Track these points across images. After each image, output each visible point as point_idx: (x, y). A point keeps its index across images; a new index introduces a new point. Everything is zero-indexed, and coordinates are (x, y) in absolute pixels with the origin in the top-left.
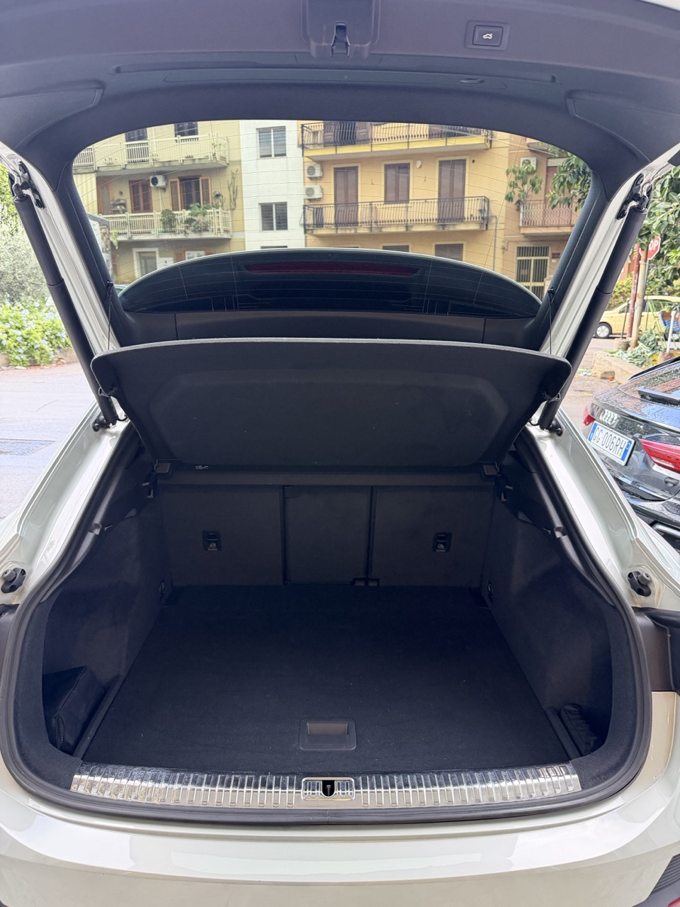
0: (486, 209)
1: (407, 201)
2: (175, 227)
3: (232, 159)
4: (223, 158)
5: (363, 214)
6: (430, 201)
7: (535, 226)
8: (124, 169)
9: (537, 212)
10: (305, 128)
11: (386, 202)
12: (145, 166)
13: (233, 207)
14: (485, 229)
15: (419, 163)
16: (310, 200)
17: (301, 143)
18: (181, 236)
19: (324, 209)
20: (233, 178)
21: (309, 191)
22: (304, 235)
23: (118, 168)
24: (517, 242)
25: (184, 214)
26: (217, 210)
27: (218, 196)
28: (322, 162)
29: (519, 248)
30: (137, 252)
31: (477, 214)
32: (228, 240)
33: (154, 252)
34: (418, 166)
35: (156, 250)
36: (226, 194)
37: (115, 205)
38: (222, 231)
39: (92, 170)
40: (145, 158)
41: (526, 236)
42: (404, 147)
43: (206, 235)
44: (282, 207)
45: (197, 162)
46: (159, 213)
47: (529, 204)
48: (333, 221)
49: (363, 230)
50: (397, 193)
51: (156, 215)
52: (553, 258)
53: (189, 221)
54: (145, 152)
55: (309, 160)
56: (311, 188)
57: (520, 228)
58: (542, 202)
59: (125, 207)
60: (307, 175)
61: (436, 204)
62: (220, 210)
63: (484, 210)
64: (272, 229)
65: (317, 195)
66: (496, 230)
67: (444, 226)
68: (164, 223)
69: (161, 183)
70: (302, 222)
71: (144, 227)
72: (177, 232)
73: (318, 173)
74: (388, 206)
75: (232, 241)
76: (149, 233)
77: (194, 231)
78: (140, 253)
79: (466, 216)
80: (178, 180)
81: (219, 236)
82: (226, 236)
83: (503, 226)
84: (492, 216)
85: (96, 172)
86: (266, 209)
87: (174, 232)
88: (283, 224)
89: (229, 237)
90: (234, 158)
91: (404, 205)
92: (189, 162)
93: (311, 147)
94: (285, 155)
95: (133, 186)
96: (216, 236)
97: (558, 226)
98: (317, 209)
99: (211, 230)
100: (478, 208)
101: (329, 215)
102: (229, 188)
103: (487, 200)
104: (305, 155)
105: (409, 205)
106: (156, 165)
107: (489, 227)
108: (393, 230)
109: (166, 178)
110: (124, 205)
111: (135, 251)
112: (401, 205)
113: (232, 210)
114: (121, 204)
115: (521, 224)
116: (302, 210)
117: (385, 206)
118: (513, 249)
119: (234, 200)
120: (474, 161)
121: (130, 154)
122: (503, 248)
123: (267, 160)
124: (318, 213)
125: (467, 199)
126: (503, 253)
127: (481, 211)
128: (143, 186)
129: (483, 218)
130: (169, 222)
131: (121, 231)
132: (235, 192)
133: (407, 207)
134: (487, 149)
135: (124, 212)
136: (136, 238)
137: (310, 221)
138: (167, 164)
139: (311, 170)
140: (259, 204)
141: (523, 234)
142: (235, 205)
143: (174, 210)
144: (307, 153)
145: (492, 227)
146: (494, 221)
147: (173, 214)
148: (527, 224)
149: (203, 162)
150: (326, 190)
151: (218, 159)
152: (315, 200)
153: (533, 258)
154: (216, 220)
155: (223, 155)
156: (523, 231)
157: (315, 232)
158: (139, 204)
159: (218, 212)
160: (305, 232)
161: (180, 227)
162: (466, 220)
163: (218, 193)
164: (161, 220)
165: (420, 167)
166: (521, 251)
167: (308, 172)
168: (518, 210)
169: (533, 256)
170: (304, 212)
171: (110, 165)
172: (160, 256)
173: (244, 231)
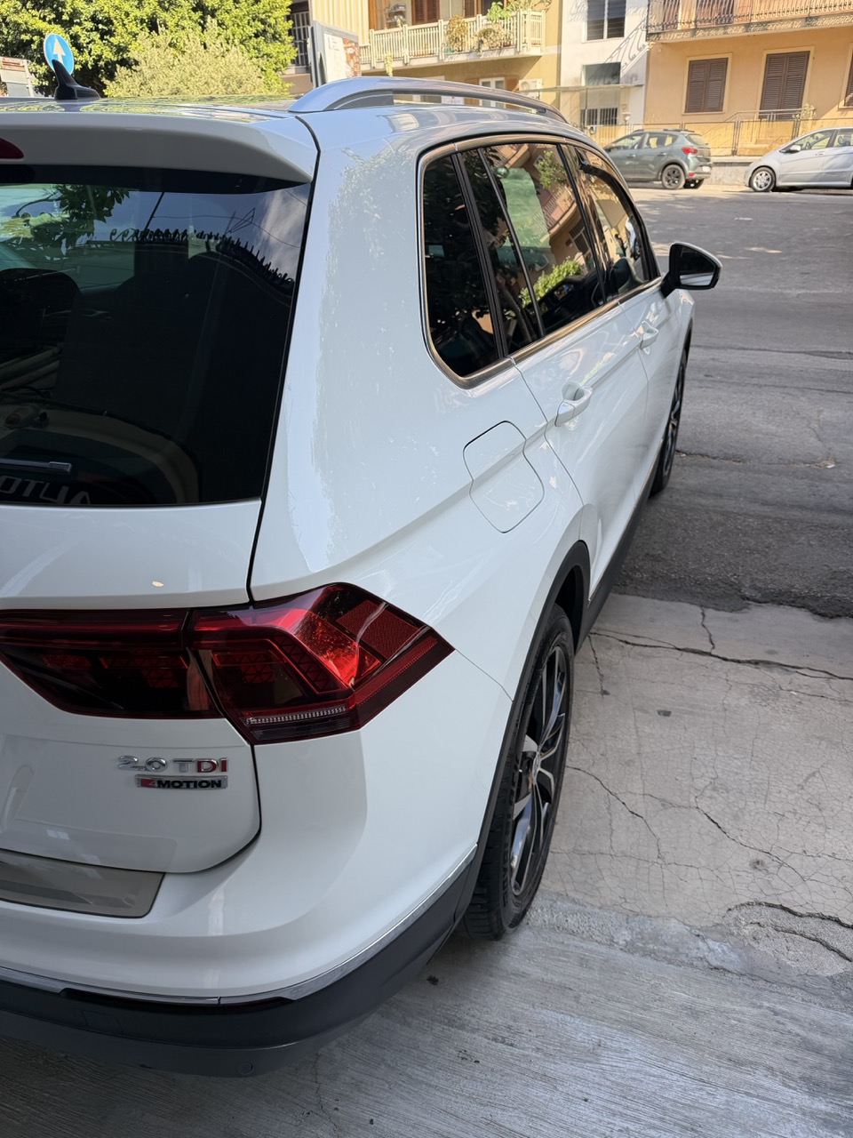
2: (465, 43)
18: (471, 58)
22: (645, 43)
25: (481, 21)
26: (525, 12)
32: (539, 57)
37: (391, 15)
38: (531, 46)
43: (508, 53)
49: (736, 30)
51: (443, 26)
53: (485, 33)
59: (404, 16)
62: (528, 12)
64: (602, 37)
68: (450, 38)
70: (644, 23)
71: (426, 46)
72: (469, 50)
75: (541, 59)
76: (432, 54)
77: (491, 49)
81: (525, 53)
82: (534, 52)
87: (464, 51)
88: (617, 29)
89: (540, 54)
96: (521, 54)
99: (514, 46)
110: (403, 13)
113: (546, 9)
114: (398, 13)
131: (397, 54)
135: (403, 24)
136: (415, 63)
137: (656, 20)
147: (465, 22)
154: (521, 29)
157: (662, 37)
159: (525, 15)
160: (648, 38)
161: (471, 42)
164: (447, 33)
170: (649, 6)
173: (561, 43)
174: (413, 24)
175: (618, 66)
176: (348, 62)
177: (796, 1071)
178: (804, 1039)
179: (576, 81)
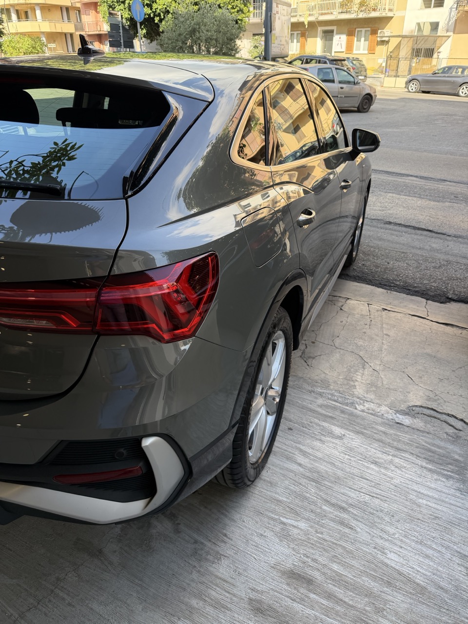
2: (351, 8)
18: (354, 16)
32: (392, 17)
33: (332, 31)
35: (334, 28)
38: (387, 10)
43: (374, 14)
64: (430, 7)
68: (343, 5)
71: (328, 9)
72: (352, 12)
75: (394, 18)
76: (331, 13)
77: (365, 11)
78: (325, 32)
81: (384, 15)
82: (390, 14)
87: (349, 12)
88: (439, 3)
89: (393, 16)
96: (381, 15)
99: (378, 10)
111: (320, 29)
131: (311, 13)
136: (321, 18)
154: (383, 1)
160: (458, 9)
161: (355, 8)
172: (337, 34)
173: (405, 9)
175: (438, 24)
177: (423, 456)
178: (429, 448)
179: (412, 31)
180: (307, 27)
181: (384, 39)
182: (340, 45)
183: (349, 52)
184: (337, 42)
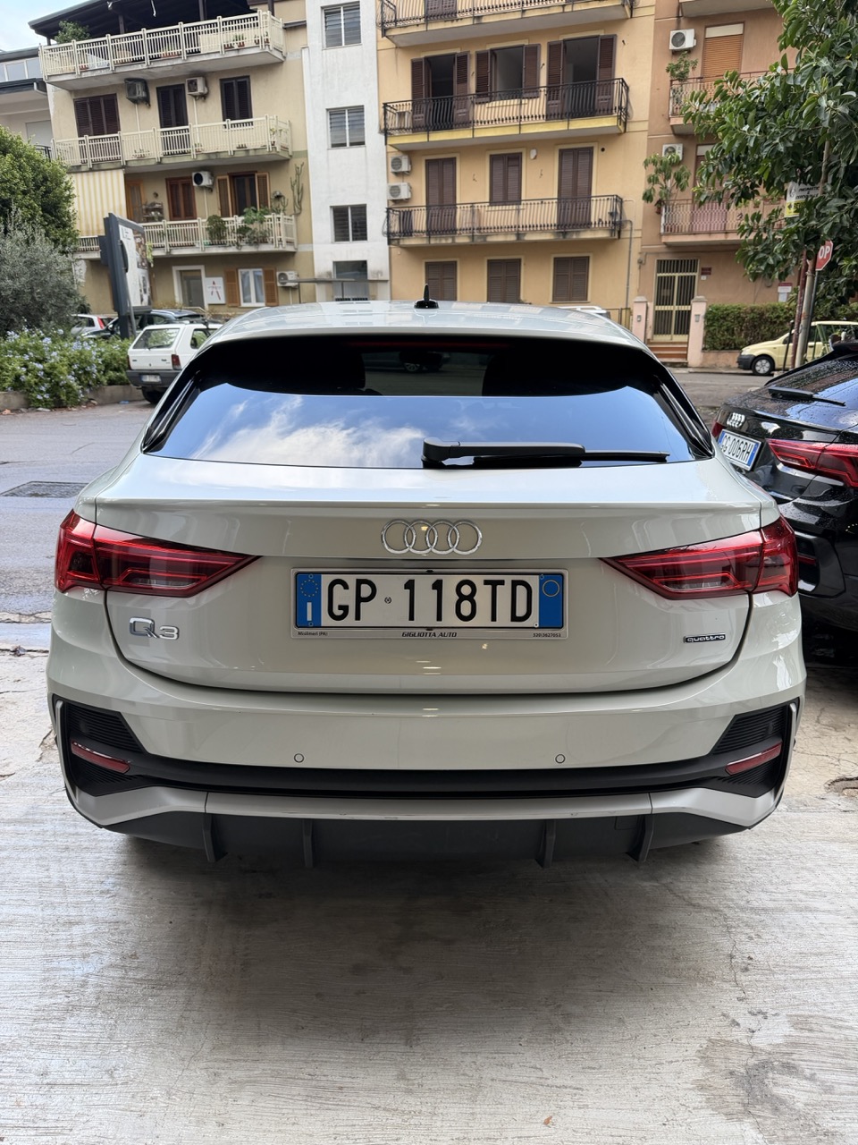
0: (619, 211)
1: (518, 201)
2: (224, 238)
3: (296, 149)
4: (285, 149)
5: (462, 218)
6: (547, 201)
7: (679, 232)
8: (159, 163)
9: (683, 214)
10: (389, 108)
11: (492, 203)
12: (186, 159)
13: (298, 211)
14: (616, 237)
15: (533, 153)
16: (394, 201)
17: (383, 127)
18: (232, 250)
19: (413, 213)
20: (298, 174)
21: (394, 190)
22: (387, 247)
23: (153, 162)
24: (657, 254)
25: (238, 221)
26: (278, 216)
27: (278, 197)
28: (410, 152)
29: (660, 263)
30: (177, 271)
31: (605, 218)
32: (293, 254)
33: (199, 271)
34: (532, 157)
35: (202, 268)
36: (289, 195)
37: (148, 211)
38: (284, 243)
39: (118, 165)
40: (186, 149)
41: (669, 245)
42: (515, 131)
43: (264, 248)
44: (360, 211)
45: (251, 153)
46: (205, 220)
47: (673, 205)
48: (424, 228)
49: (462, 240)
50: (505, 191)
51: (201, 223)
52: (703, 274)
53: (242, 231)
54: (185, 141)
55: (394, 150)
56: (397, 187)
57: (661, 235)
58: (690, 202)
59: (161, 213)
60: (391, 169)
61: (555, 205)
62: (281, 215)
63: (616, 212)
64: (348, 240)
65: (404, 194)
66: (631, 238)
67: (565, 234)
68: (211, 233)
69: (206, 181)
70: (386, 230)
71: (186, 239)
72: (228, 244)
73: (405, 167)
74: (493, 208)
75: (296, 255)
76: (193, 246)
77: (249, 243)
78: (181, 272)
79: (593, 220)
80: (227, 177)
81: (281, 249)
82: (290, 249)
83: (638, 234)
84: (626, 221)
85: (123, 167)
86: (339, 214)
87: (224, 245)
88: (361, 234)
89: (295, 251)
90: (298, 148)
91: (514, 207)
92: (241, 154)
93: (396, 133)
94: (362, 143)
95: (171, 186)
96: (277, 249)
97: (710, 233)
98: (404, 213)
99: (270, 242)
100: (608, 211)
101: (420, 221)
102: (292, 187)
103: (619, 200)
104: (389, 143)
105: (521, 207)
106: (200, 158)
107: (622, 236)
108: (500, 239)
109: (212, 176)
110: (160, 210)
111: (175, 269)
112: (511, 207)
113: (297, 215)
114: (155, 210)
115: (662, 231)
116: (385, 214)
117: (490, 208)
118: (652, 264)
119: (300, 202)
120: (603, 150)
121: (167, 144)
122: (640, 262)
123: (341, 151)
124: (406, 218)
125: (594, 199)
126: (640, 268)
127: (611, 214)
128: (184, 185)
129: (614, 223)
130: (217, 232)
131: (157, 244)
132: (301, 192)
133: (518, 210)
134: (620, 134)
135: (160, 219)
136: (176, 252)
137: (395, 228)
138: (214, 157)
139: (396, 163)
140: (331, 207)
141: (665, 243)
142: (301, 209)
143: (223, 215)
144: (392, 141)
145: (626, 234)
146: (628, 227)
147: (222, 221)
148: (670, 230)
149: (260, 153)
150: (416, 189)
151: (278, 150)
152: (401, 201)
153: (677, 275)
154: (275, 229)
155: (285, 144)
156: (664, 239)
157: (402, 243)
158: (179, 210)
159: (279, 218)
160: (389, 243)
161: (231, 238)
162: (593, 226)
163: (278, 193)
164: (207, 229)
165: (535, 158)
166: (662, 266)
167: (392, 165)
168: (659, 212)
169: (677, 272)
170: (388, 217)
171: (141, 158)
172: (207, 276)
173: (312, 243)
174: (171, 220)
175: (364, 264)
176: (137, 250)
179: (329, 274)
180: (152, 265)
181: (288, 284)
182: (215, 294)
183: (234, 305)
184: (210, 290)
